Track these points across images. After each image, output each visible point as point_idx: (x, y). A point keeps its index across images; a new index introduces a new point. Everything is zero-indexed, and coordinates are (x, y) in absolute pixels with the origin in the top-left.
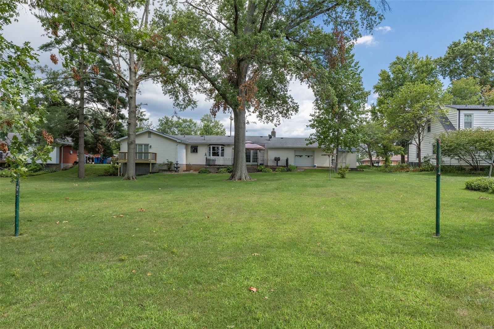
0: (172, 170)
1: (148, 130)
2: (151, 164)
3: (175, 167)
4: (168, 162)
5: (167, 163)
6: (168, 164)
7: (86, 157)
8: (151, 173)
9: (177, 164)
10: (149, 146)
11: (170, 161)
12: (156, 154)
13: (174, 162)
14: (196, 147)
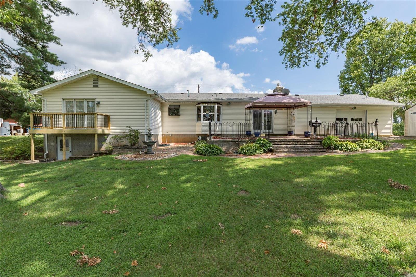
0: (138, 148)
1: (92, 72)
2: (96, 136)
3: (145, 143)
4: (130, 131)
5: (129, 133)
6: (130, 135)
7: (11, 126)
8: (96, 155)
9: (149, 136)
10: (96, 102)
11: (134, 128)
12: (108, 117)
13: (143, 131)
14: (177, 108)
